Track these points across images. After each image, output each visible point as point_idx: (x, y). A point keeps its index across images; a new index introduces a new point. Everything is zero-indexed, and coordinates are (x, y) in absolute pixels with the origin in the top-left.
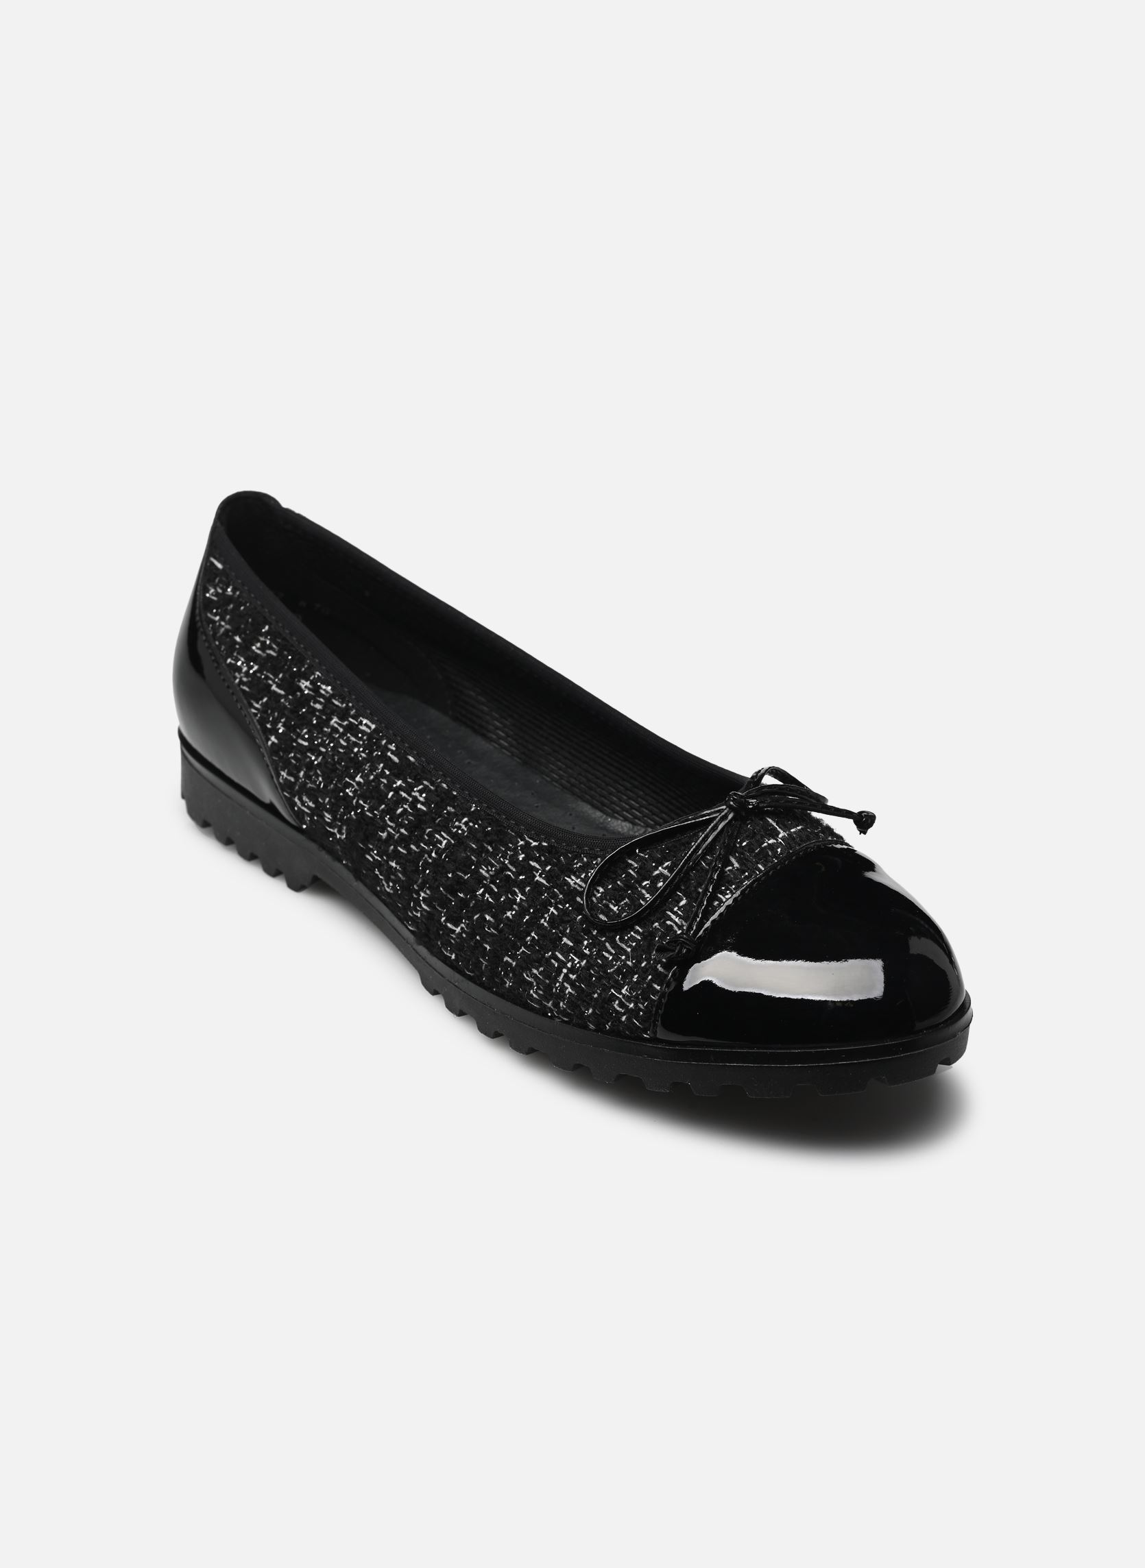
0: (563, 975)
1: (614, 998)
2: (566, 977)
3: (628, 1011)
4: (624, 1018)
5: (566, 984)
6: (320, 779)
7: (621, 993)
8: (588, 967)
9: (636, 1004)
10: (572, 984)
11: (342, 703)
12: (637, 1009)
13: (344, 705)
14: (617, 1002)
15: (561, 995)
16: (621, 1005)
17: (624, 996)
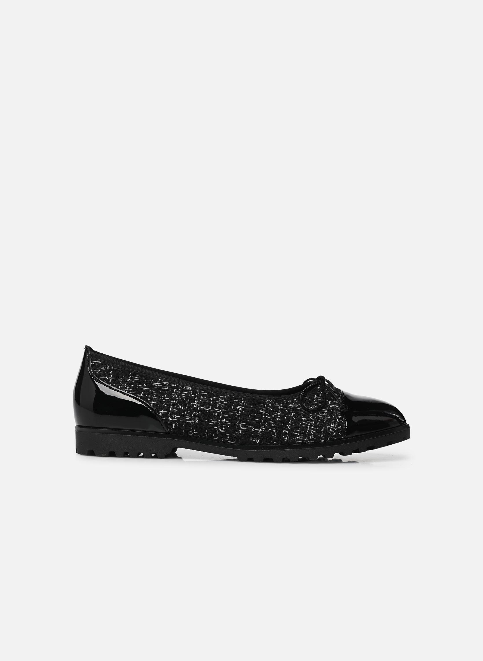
0: (308, 428)
1: (329, 428)
2: (310, 428)
3: (335, 431)
4: (334, 434)
5: (311, 430)
6: (181, 407)
7: (331, 426)
8: (316, 423)
9: (337, 428)
10: (313, 429)
11: (175, 385)
12: (338, 429)
13: (176, 385)
14: (331, 429)
15: (310, 434)
16: (333, 429)
17: (332, 427)
